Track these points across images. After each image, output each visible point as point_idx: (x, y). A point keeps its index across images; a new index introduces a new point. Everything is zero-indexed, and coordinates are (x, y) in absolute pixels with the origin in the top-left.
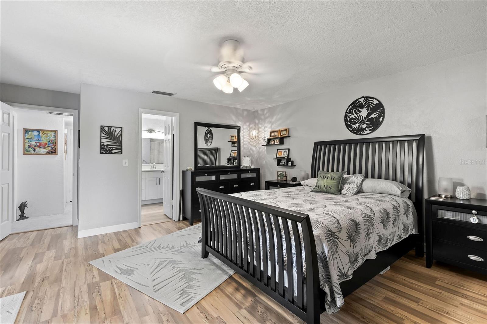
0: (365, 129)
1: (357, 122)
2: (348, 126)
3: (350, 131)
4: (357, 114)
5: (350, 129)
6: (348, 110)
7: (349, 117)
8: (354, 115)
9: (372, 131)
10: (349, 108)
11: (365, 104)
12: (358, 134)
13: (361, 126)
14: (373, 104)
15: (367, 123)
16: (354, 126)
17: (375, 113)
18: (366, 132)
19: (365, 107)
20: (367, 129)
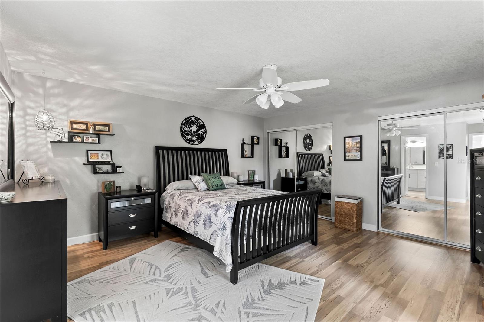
0: (195, 141)
1: (190, 134)
2: (183, 136)
3: (185, 140)
4: (189, 128)
5: (185, 139)
6: (183, 123)
7: (184, 129)
8: (187, 128)
9: (200, 143)
10: (184, 122)
11: (195, 122)
12: (190, 144)
13: (192, 138)
14: (200, 124)
15: (196, 136)
16: (187, 137)
17: (201, 131)
18: (196, 143)
19: (195, 124)
20: (196, 141)
